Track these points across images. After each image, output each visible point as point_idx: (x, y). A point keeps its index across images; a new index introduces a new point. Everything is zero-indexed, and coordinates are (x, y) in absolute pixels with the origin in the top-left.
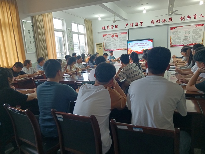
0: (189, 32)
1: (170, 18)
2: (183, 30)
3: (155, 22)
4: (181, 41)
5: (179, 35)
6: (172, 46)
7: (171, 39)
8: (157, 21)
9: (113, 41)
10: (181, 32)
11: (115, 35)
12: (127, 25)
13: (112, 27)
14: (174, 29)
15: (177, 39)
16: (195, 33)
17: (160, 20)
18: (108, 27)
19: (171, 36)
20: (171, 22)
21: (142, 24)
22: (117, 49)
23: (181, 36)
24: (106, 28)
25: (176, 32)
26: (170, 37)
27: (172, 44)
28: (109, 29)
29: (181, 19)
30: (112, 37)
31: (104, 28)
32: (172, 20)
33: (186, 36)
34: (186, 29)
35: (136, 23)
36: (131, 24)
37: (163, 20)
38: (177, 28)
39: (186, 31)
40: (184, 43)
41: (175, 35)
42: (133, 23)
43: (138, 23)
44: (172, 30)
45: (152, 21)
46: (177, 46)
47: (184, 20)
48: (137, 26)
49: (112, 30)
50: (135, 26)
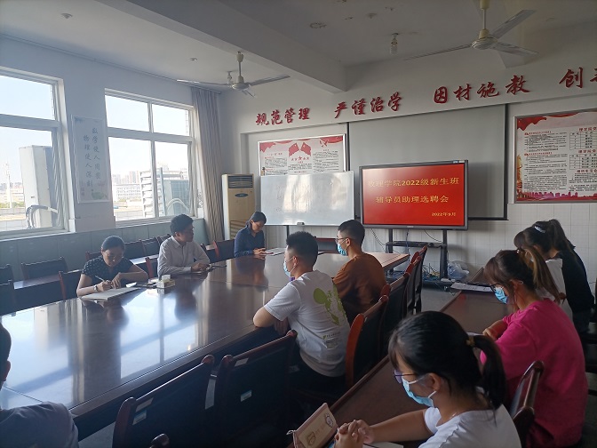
1: (516, 79)
2: (577, 129)
3: (452, 96)
4: (564, 178)
6: (523, 198)
7: (517, 169)
8: (459, 93)
9: (293, 167)
10: (567, 139)
11: (300, 148)
12: (342, 106)
13: (289, 115)
14: (532, 124)
15: (545, 169)
17: (469, 87)
18: (276, 115)
19: (521, 153)
20: (521, 96)
21: (398, 105)
23: (565, 155)
24: (269, 118)
25: (545, 137)
26: (517, 158)
27: (524, 190)
28: (278, 121)
29: (565, 82)
30: (290, 154)
31: (264, 121)
32: (524, 88)
33: (588, 156)
34: (588, 127)
35: (374, 100)
36: (356, 102)
37: (483, 85)
38: (545, 119)
39: (589, 136)
40: (580, 188)
41: (538, 152)
42: (363, 101)
43: (382, 102)
44: (526, 131)
45: (439, 92)
46: (546, 197)
47: (581, 86)
48: (381, 110)
49: (290, 125)
50: (373, 111)
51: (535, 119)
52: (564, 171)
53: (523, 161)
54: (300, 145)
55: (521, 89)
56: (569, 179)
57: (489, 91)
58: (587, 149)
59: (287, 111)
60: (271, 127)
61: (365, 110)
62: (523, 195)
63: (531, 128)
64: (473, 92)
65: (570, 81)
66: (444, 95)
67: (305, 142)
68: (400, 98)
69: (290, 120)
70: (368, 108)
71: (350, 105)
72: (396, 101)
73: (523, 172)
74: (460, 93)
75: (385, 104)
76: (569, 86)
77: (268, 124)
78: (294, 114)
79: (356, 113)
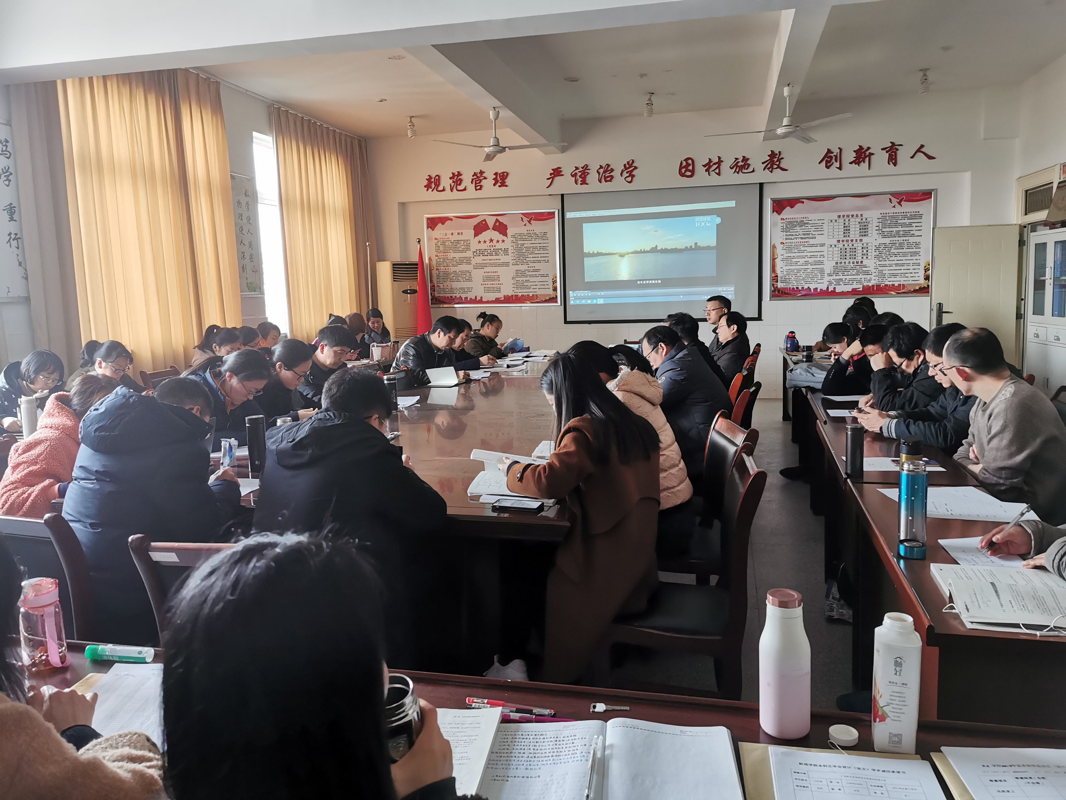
0: (864, 230)
1: (773, 155)
2: (834, 216)
3: (700, 170)
4: (822, 271)
5: (812, 241)
6: (778, 294)
7: (773, 260)
8: (708, 166)
9: (480, 253)
10: (825, 227)
11: (491, 226)
12: (557, 172)
13: (478, 179)
14: (788, 208)
15: (802, 261)
16: (890, 235)
17: (720, 161)
18: (457, 179)
19: (777, 241)
20: (778, 175)
21: (633, 176)
22: (501, 295)
23: (822, 245)
24: (446, 182)
25: (802, 224)
26: (773, 247)
27: (780, 285)
28: (460, 188)
29: (824, 162)
30: (476, 235)
31: (437, 185)
32: (781, 166)
33: (846, 245)
34: (846, 214)
35: (601, 167)
36: (577, 168)
37: (737, 159)
38: (803, 202)
39: (847, 224)
40: (838, 282)
41: (795, 240)
42: (586, 167)
43: (612, 170)
44: (782, 216)
45: (684, 164)
46: (804, 293)
47: (840, 168)
48: (610, 181)
49: (479, 194)
50: (600, 181)
51: (792, 202)
52: (821, 263)
53: (780, 251)
54: (491, 222)
55: (779, 167)
56: (827, 271)
57: (742, 168)
58: (845, 239)
59: (475, 174)
60: (447, 194)
61: (588, 179)
62: (779, 290)
63: (788, 213)
64: (725, 167)
65: (830, 162)
66: (690, 168)
67: (498, 218)
68: (636, 168)
69: (479, 187)
70: (593, 177)
71: (567, 170)
72: (630, 169)
73: (778, 263)
74: (710, 167)
75: (616, 174)
76: (828, 167)
77: (444, 190)
78: (485, 178)
79: (576, 183)
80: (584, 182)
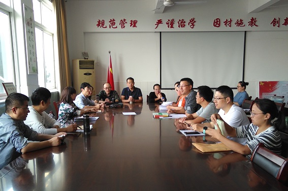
1: (252, 19)
3: (222, 24)
8: (226, 22)
12: (160, 22)
13: (123, 23)
17: (231, 21)
18: (113, 22)
20: (254, 28)
21: (193, 25)
24: (107, 24)
28: (114, 26)
29: (272, 24)
31: (103, 25)
35: (180, 20)
36: (169, 20)
37: (238, 20)
42: (173, 20)
43: (185, 22)
45: (216, 21)
47: (279, 26)
48: (184, 27)
49: (123, 30)
50: (179, 27)
55: (255, 24)
57: (240, 24)
59: (121, 20)
60: (108, 29)
61: (174, 26)
64: (233, 23)
65: (275, 24)
66: (218, 23)
68: (195, 22)
69: (123, 27)
70: (176, 25)
71: (164, 21)
72: (192, 22)
75: (186, 24)
76: (274, 26)
77: (106, 27)
78: (126, 23)
79: (168, 27)
80: (172, 27)
